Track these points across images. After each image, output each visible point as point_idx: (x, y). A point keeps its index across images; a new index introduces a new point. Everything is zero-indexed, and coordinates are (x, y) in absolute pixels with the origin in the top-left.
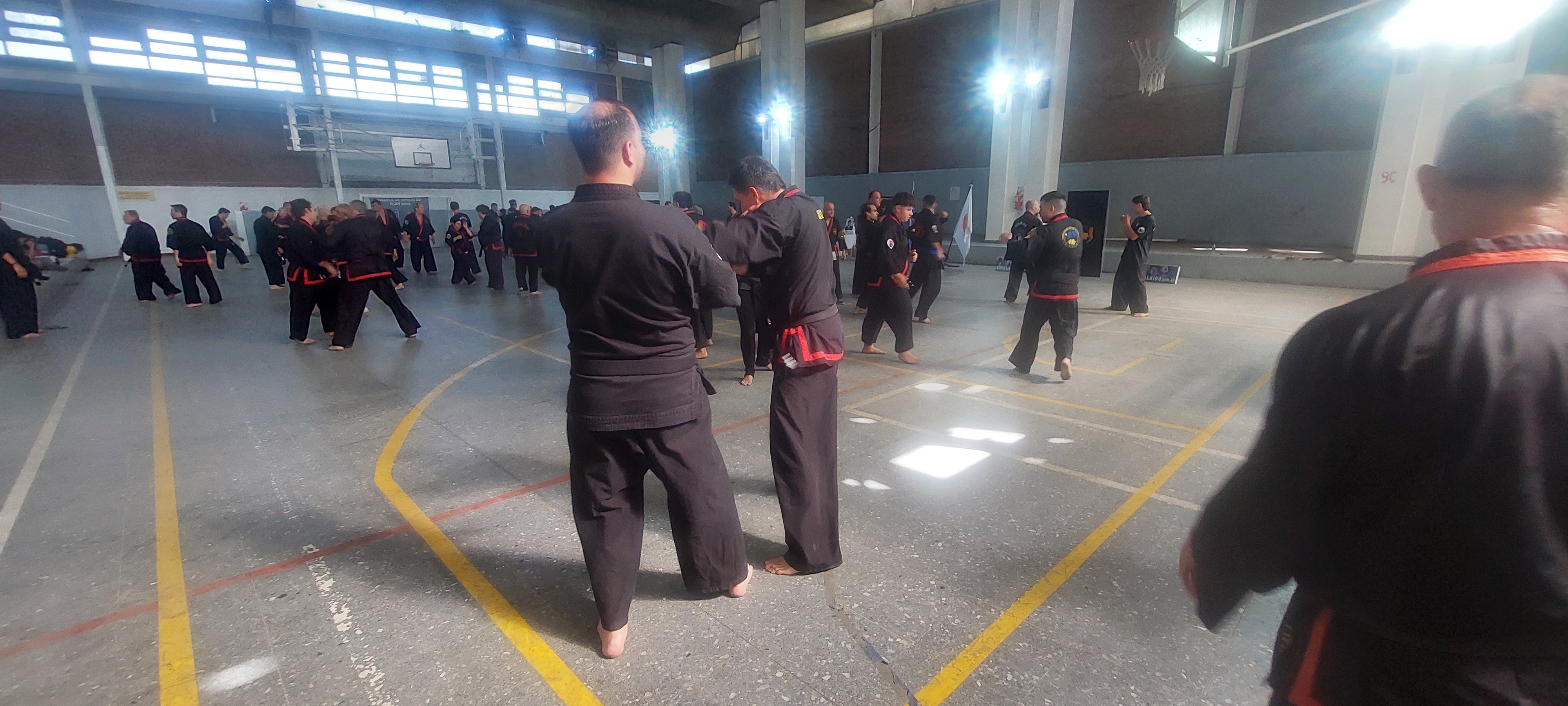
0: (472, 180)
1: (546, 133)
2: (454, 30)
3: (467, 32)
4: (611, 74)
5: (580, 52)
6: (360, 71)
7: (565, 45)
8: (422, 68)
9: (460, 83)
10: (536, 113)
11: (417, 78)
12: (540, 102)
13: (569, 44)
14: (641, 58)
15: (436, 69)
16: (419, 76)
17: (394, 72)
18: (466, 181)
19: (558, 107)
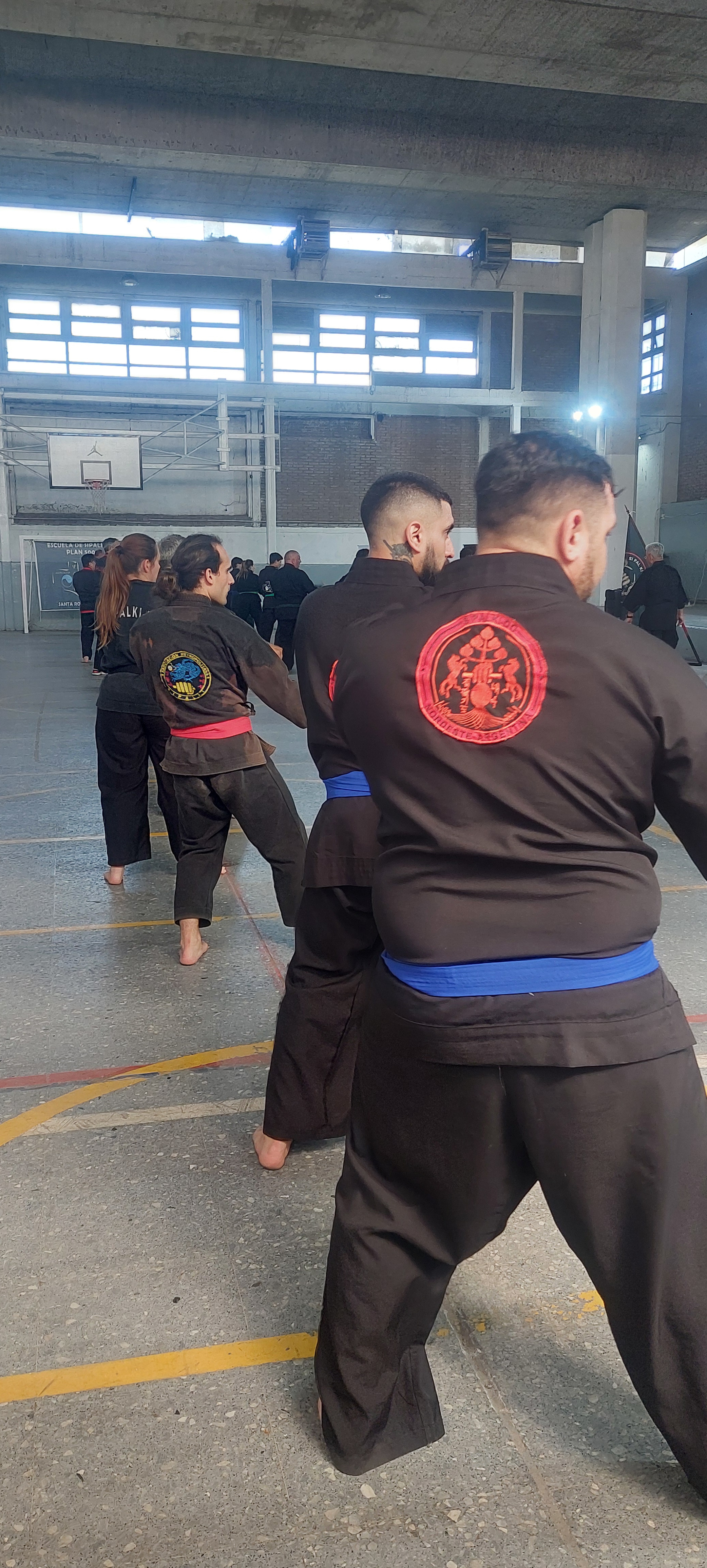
0: (239, 510)
1: (380, 417)
2: (212, 240)
3: (231, 240)
4: (502, 288)
5: (442, 253)
6: (77, 328)
7: (412, 243)
8: (173, 314)
9: (234, 336)
10: (365, 381)
11: (164, 334)
12: (376, 359)
13: (421, 240)
14: (569, 249)
15: (198, 314)
16: (168, 329)
17: (127, 323)
18: (231, 511)
19: (411, 366)
